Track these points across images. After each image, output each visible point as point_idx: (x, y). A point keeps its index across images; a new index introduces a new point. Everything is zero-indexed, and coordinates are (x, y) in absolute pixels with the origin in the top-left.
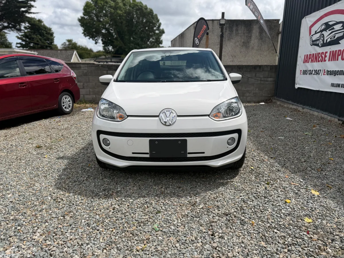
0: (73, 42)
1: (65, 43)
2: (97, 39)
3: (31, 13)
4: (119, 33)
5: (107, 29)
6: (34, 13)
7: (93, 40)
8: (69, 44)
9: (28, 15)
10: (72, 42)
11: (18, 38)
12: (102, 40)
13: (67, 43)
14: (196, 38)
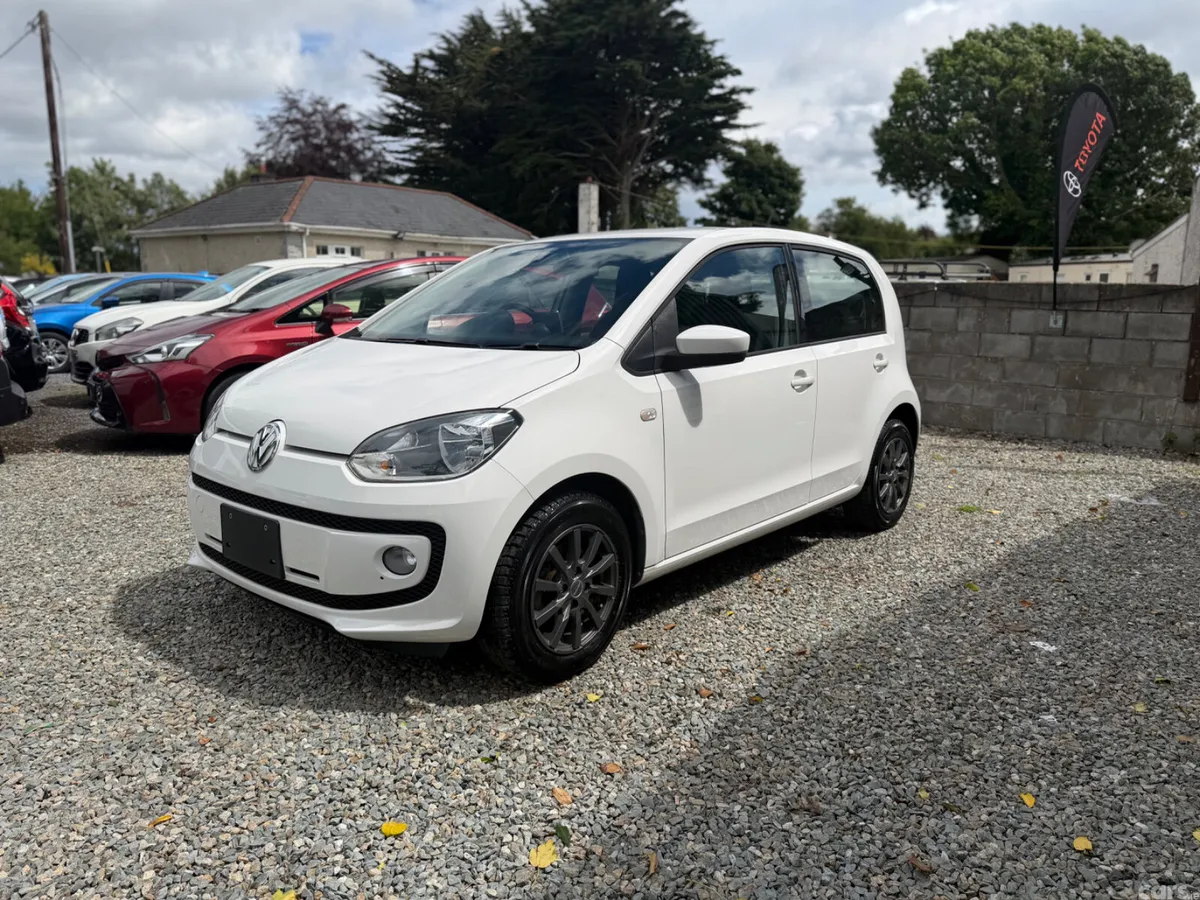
0: (855, 206)
1: (828, 210)
2: (926, 194)
3: (738, 127)
4: (1008, 166)
5: (968, 157)
6: (745, 127)
7: (912, 197)
8: (842, 214)
9: (728, 134)
10: (850, 207)
11: (704, 204)
12: (944, 195)
13: (836, 211)
14: (1069, 173)
